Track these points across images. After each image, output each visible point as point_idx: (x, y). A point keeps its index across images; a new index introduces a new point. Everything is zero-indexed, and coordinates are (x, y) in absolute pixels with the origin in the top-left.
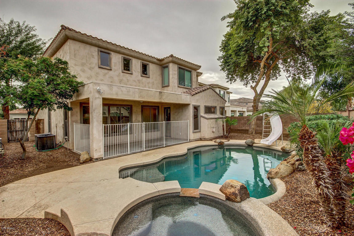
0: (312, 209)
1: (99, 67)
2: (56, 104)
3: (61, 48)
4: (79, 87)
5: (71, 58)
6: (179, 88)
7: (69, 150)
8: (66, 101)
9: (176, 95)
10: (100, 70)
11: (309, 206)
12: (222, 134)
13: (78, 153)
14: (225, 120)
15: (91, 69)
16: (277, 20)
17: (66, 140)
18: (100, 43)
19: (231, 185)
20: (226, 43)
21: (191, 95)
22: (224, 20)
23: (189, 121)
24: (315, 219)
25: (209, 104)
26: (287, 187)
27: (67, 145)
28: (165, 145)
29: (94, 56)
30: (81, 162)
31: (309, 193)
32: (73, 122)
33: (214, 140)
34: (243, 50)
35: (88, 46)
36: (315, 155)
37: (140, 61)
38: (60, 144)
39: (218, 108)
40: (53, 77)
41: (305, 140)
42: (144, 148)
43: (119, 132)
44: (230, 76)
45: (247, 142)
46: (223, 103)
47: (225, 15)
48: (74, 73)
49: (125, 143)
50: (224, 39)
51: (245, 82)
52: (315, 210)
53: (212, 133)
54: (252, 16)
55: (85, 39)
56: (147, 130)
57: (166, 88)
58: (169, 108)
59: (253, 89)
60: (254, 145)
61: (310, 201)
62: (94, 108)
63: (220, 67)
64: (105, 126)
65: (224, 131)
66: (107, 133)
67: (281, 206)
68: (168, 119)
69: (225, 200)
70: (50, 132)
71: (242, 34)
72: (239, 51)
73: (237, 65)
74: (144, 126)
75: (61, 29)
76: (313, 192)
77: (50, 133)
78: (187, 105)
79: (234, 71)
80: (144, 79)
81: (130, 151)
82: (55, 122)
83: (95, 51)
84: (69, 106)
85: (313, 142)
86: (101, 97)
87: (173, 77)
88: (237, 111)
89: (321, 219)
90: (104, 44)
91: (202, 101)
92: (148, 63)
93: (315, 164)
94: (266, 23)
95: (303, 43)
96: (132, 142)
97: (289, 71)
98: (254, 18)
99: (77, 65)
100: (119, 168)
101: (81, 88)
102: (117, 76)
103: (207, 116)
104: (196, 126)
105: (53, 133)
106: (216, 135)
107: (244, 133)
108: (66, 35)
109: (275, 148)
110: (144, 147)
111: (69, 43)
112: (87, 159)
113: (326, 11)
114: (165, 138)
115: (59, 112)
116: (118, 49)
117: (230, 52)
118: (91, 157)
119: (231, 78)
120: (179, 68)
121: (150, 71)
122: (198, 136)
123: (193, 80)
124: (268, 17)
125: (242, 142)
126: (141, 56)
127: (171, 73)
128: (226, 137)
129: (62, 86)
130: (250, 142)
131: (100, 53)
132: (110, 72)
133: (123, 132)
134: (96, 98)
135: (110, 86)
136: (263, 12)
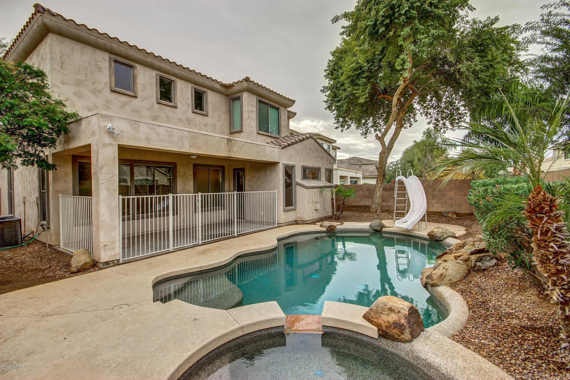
0: (530, 342)
1: (112, 91)
2: (20, 156)
3: (35, 51)
4: (69, 123)
5: (54, 69)
6: (259, 136)
7: (49, 248)
8: (42, 152)
9: (256, 146)
10: (114, 96)
11: (522, 336)
12: (330, 214)
13: (67, 252)
14: (334, 190)
15: (95, 92)
16: (423, 25)
17: (44, 229)
18: (113, 45)
19: (388, 307)
20: (336, 64)
21: (281, 147)
22: (336, 22)
23: (276, 191)
24: (543, 361)
25: (311, 163)
26: (467, 302)
27: (47, 238)
28: (237, 233)
29: (101, 69)
30: (74, 269)
31: (511, 312)
32: (57, 192)
33: (319, 224)
34: (364, 76)
35: (89, 50)
36: (562, 243)
37: (190, 85)
38: (31, 236)
39: (323, 171)
40: (12, 101)
41: (541, 215)
42: (200, 239)
43: (151, 212)
44: (341, 119)
45: (373, 225)
46: (330, 163)
47: (339, 14)
48: (59, 96)
49: (164, 232)
50: (331, 58)
51: (364, 130)
52: (536, 344)
53: (315, 211)
54: (383, 16)
55: (84, 34)
56: (205, 207)
57: (237, 135)
58: (243, 170)
59: (380, 141)
60: (384, 229)
61: (519, 327)
62: (100, 164)
63: (325, 104)
64: (123, 200)
65: (333, 208)
66: (128, 214)
67: (473, 340)
68: (240, 188)
69: (377, 337)
70: (12, 213)
71: (366, 47)
72: (358, 77)
73: (352, 100)
74: (200, 199)
75: (34, 12)
76: (517, 309)
77: (11, 215)
78: (274, 164)
79: (348, 112)
80: (198, 118)
81: (174, 246)
82: (21, 194)
83: (104, 59)
84: (50, 161)
85: (557, 217)
86: (116, 144)
87: (249, 117)
88: (349, 178)
89: (553, 361)
90: (121, 48)
91: (296, 158)
92: (205, 90)
93: (562, 261)
94: (407, 30)
95: (460, 66)
96: (177, 230)
97: (430, 114)
98: (388, 21)
99: (67, 84)
100: (152, 279)
101: (73, 125)
102: (148, 109)
103: (305, 183)
104: (289, 201)
105: (18, 214)
106: (321, 216)
107: (363, 211)
108: (44, 24)
109: (417, 233)
110: (200, 237)
111: (50, 39)
112: (86, 264)
113: (493, 17)
114: (237, 222)
115: (30, 173)
116: (149, 60)
117: (342, 79)
118: (93, 260)
119: (342, 122)
120: (260, 101)
121: (209, 104)
122: (291, 216)
123: (282, 123)
124: (410, 19)
125: (365, 225)
126: (192, 76)
127: (245, 109)
128: (337, 219)
129: (31, 120)
130: (377, 224)
131: (113, 64)
132: (134, 101)
133: (160, 211)
134: (104, 145)
135: (135, 123)
136: (403, 12)
